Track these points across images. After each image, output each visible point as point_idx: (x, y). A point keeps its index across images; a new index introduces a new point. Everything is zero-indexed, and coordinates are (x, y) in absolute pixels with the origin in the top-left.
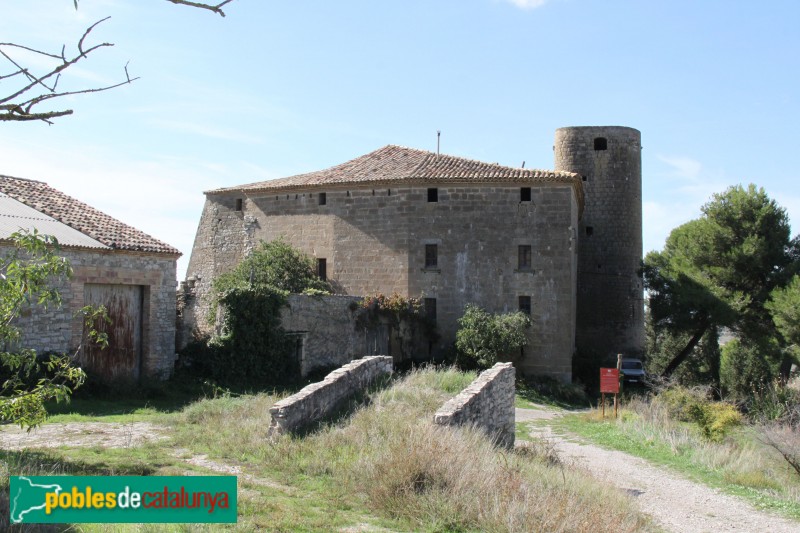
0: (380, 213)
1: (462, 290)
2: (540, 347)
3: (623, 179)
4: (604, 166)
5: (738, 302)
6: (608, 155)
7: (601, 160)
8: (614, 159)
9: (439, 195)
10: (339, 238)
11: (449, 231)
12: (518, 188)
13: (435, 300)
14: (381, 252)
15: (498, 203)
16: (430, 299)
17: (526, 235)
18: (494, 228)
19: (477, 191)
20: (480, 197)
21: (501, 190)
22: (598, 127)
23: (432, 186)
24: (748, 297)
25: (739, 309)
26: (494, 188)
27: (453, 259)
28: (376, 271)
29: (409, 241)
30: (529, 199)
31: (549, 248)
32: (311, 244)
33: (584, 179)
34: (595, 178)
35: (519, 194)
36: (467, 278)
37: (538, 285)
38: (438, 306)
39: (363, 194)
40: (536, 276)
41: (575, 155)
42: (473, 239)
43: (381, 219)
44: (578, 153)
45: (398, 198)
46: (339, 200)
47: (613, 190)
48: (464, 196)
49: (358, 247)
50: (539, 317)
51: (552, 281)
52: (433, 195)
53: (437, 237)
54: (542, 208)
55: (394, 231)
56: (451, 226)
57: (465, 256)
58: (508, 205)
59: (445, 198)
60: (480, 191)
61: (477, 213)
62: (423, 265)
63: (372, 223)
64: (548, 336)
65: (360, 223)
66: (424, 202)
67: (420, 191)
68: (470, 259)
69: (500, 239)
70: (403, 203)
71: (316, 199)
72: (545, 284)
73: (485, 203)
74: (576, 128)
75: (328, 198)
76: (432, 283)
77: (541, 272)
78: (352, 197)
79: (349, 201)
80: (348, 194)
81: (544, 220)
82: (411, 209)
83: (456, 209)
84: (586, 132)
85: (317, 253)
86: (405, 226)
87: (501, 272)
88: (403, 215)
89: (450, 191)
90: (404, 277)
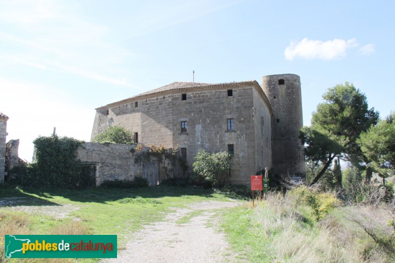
0: (160, 108)
1: (199, 143)
2: (239, 170)
3: (292, 97)
4: (283, 92)
5: (343, 141)
6: (285, 86)
7: (282, 89)
8: (288, 88)
9: (187, 96)
10: (143, 122)
11: (192, 114)
12: (226, 90)
13: (186, 148)
14: (160, 127)
15: (216, 98)
16: (184, 148)
17: (231, 113)
18: (215, 111)
19: (205, 93)
20: (207, 96)
21: (217, 92)
22: (280, 75)
23: (184, 93)
24: (348, 138)
25: (343, 145)
26: (214, 91)
27: (194, 128)
28: (158, 136)
29: (173, 120)
30: (231, 95)
31: (242, 119)
32: (132, 126)
33: (275, 98)
34: (280, 97)
35: (227, 93)
36: (201, 137)
37: (237, 138)
38: (187, 151)
39: (153, 100)
40: (236, 134)
41: (270, 87)
42: (204, 117)
43: (160, 111)
44: (272, 87)
45: (168, 100)
46: (143, 104)
47: (288, 102)
48: (199, 96)
49: (150, 125)
50: (238, 155)
51: (244, 136)
52: (184, 97)
53: (186, 117)
54: (238, 99)
55: (166, 116)
56: (193, 111)
57: (200, 126)
58: (221, 99)
59: (190, 98)
60: (207, 93)
61: (206, 104)
62: (180, 132)
63: (157, 113)
64: (243, 164)
65: (152, 114)
66: (180, 101)
67: (178, 95)
68: (203, 127)
69: (217, 116)
70: (170, 102)
71: (134, 105)
72: (241, 137)
73: (210, 99)
74: (270, 76)
75: (138, 104)
76: (184, 140)
77: (239, 132)
78: (148, 102)
79: (147, 104)
80: (147, 101)
81: (240, 105)
82: (174, 104)
83: (195, 103)
84: (274, 77)
85: (135, 130)
86: (171, 113)
87: (218, 133)
88: (170, 108)
89: (192, 94)
90: (171, 138)
